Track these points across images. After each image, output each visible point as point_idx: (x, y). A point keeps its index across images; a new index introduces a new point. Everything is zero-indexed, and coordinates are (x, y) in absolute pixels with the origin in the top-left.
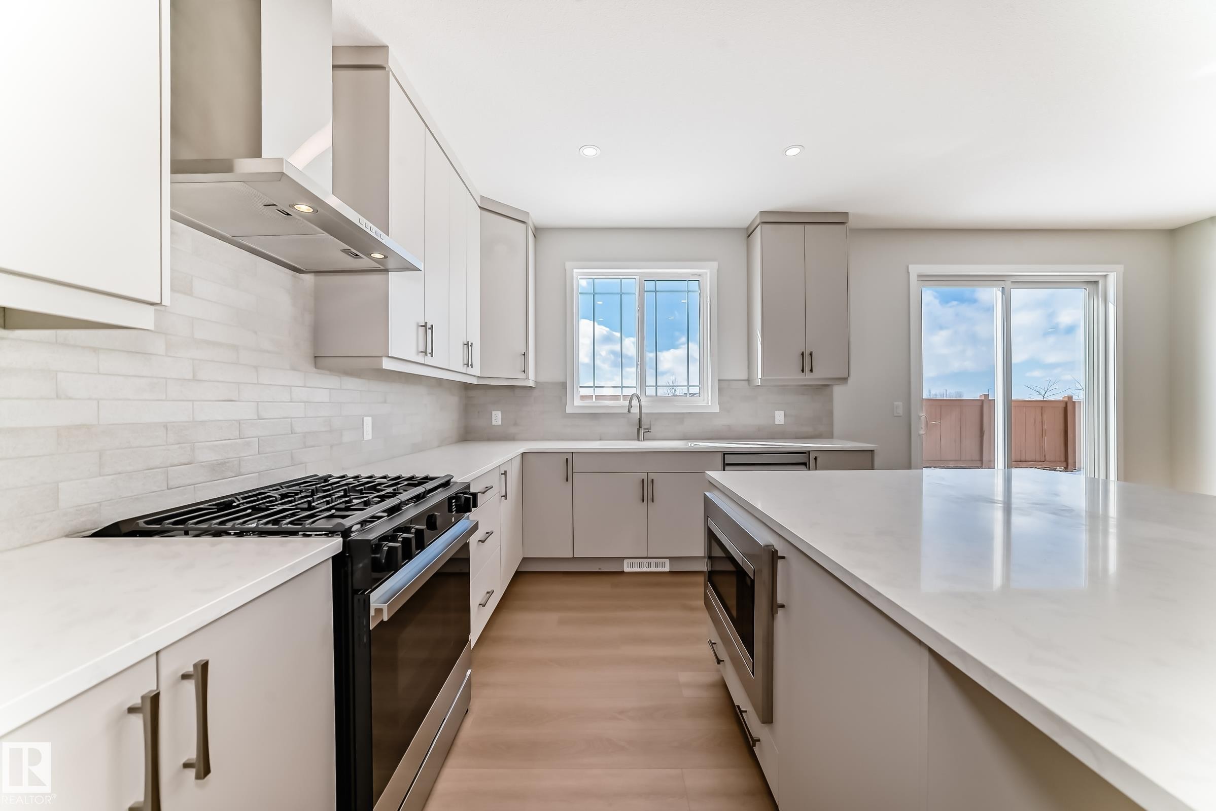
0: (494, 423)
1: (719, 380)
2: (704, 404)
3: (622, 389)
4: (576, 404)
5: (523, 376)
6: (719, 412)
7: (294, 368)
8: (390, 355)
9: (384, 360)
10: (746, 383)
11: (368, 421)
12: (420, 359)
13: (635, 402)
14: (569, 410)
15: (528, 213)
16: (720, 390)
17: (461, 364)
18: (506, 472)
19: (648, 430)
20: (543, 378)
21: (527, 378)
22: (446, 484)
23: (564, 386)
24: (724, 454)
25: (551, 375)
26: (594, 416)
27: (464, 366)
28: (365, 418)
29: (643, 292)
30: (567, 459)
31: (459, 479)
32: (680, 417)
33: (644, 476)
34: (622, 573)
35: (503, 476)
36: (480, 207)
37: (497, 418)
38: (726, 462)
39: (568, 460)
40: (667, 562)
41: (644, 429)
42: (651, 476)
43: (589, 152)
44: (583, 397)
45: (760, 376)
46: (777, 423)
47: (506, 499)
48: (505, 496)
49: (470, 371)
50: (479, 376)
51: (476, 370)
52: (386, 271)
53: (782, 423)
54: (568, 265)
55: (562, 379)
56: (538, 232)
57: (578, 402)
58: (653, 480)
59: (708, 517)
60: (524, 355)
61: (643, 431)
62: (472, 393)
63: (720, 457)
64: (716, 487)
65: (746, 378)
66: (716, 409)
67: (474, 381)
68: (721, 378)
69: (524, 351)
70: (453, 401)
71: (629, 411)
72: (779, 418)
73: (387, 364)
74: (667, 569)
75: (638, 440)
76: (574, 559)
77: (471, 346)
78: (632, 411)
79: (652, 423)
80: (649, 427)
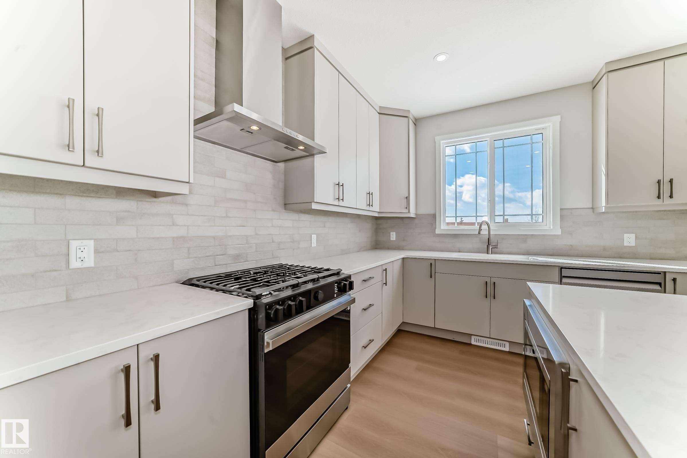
0: (391, 239)
1: (560, 209)
2: (546, 228)
3: (476, 218)
4: (442, 228)
5: (407, 211)
6: (561, 234)
7: (273, 210)
8: (315, 201)
9: (313, 204)
10: (591, 210)
11: (314, 237)
12: (336, 203)
13: (484, 227)
14: (437, 232)
15: (409, 111)
16: (562, 217)
18: (386, 269)
19: (496, 247)
20: (421, 211)
21: (409, 212)
22: (338, 274)
23: (434, 216)
24: (561, 268)
25: (426, 209)
26: (455, 236)
27: (367, 206)
28: (312, 236)
29: (493, 148)
30: (431, 264)
31: (346, 272)
32: (524, 238)
33: (488, 279)
34: (471, 344)
35: (385, 271)
36: (378, 113)
37: (393, 236)
38: (563, 275)
39: (432, 264)
40: (507, 344)
41: (492, 246)
42: (493, 280)
43: (441, 58)
44: (448, 224)
45: (604, 204)
46: (626, 244)
47: (386, 285)
48: (386, 284)
49: (371, 208)
50: (379, 211)
51: (376, 207)
52: (312, 155)
53: (632, 244)
54: (437, 138)
55: (430, 211)
56: (417, 122)
57: (443, 227)
58: (494, 283)
59: (525, 319)
60: (407, 198)
61: (491, 247)
62: (380, 222)
63: (557, 270)
64: (531, 296)
65: (591, 206)
66: (559, 232)
67: (376, 215)
68: (561, 208)
69: (407, 195)
70: (368, 226)
71: (479, 233)
72: (630, 240)
73: (314, 206)
74: (507, 349)
75: (488, 253)
76: (435, 328)
77: (372, 194)
78: (482, 233)
79: (499, 241)
80: (496, 244)
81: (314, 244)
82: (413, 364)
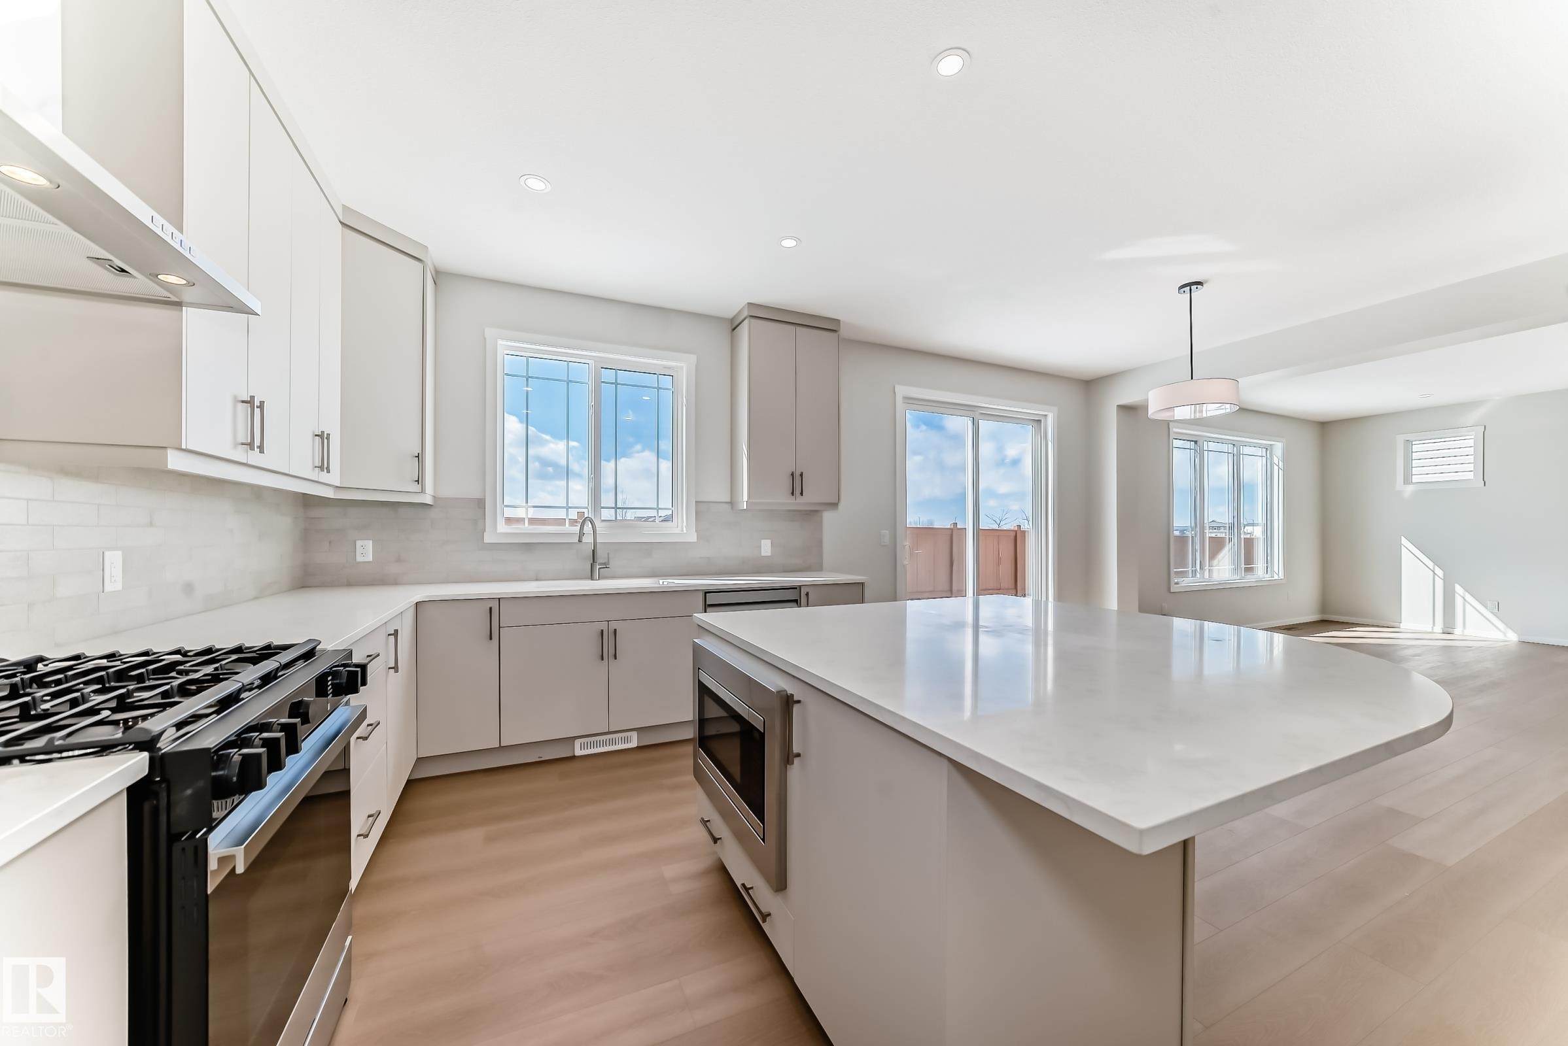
0: (359, 559)
1: (696, 502)
2: (677, 531)
3: (568, 510)
4: (499, 530)
5: (417, 488)
6: (696, 541)
8: (184, 447)
9: (171, 453)
10: (728, 506)
11: (114, 560)
12: (240, 455)
13: (588, 528)
14: (488, 538)
15: (425, 248)
16: (697, 513)
17: (310, 466)
18: (396, 631)
19: (606, 566)
20: (448, 492)
21: (423, 491)
22: (309, 656)
23: (480, 503)
24: (706, 593)
25: (459, 487)
26: (528, 547)
27: (314, 469)
28: (107, 554)
29: (598, 383)
30: (491, 609)
32: (648, 548)
33: (604, 626)
34: (573, 758)
35: (392, 638)
36: (341, 222)
37: (365, 551)
38: (708, 603)
39: (493, 609)
40: (634, 735)
41: (600, 564)
42: (613, 625)
43: (535, 184)
44: (509, 520)
45: (745, 498)
46: (763, 554)
47: (397, 671)
48: (395, 668)
49: (324, 477)
50: (339, 485)
51: (334, 478)
53: (769, 554)
54: (490, 333)
55: (477, 494)
56: (440, 277)
57: (502, 527)
58: (615, 630)
59: (699, 669)
60: (418, 457)
61: (598, 567)
62: (316, 513)
63: (701, 596)
64: (710, 631)
65: (728, 500)
66: (693, 538)
67: (329, 493)
68: (697, 500)
69: (418, 450)
70: (284, 523)
71: (580, 541)
72: (766, 548)
73: (176, 462)
74: (634, 744)
75: (592, 578)
76: (501, 748)
77: (328, 438)
78: (585, 540)
79: (610, 556)
80: (606, 561)
81: (114, 582)
82: (474, 835)
